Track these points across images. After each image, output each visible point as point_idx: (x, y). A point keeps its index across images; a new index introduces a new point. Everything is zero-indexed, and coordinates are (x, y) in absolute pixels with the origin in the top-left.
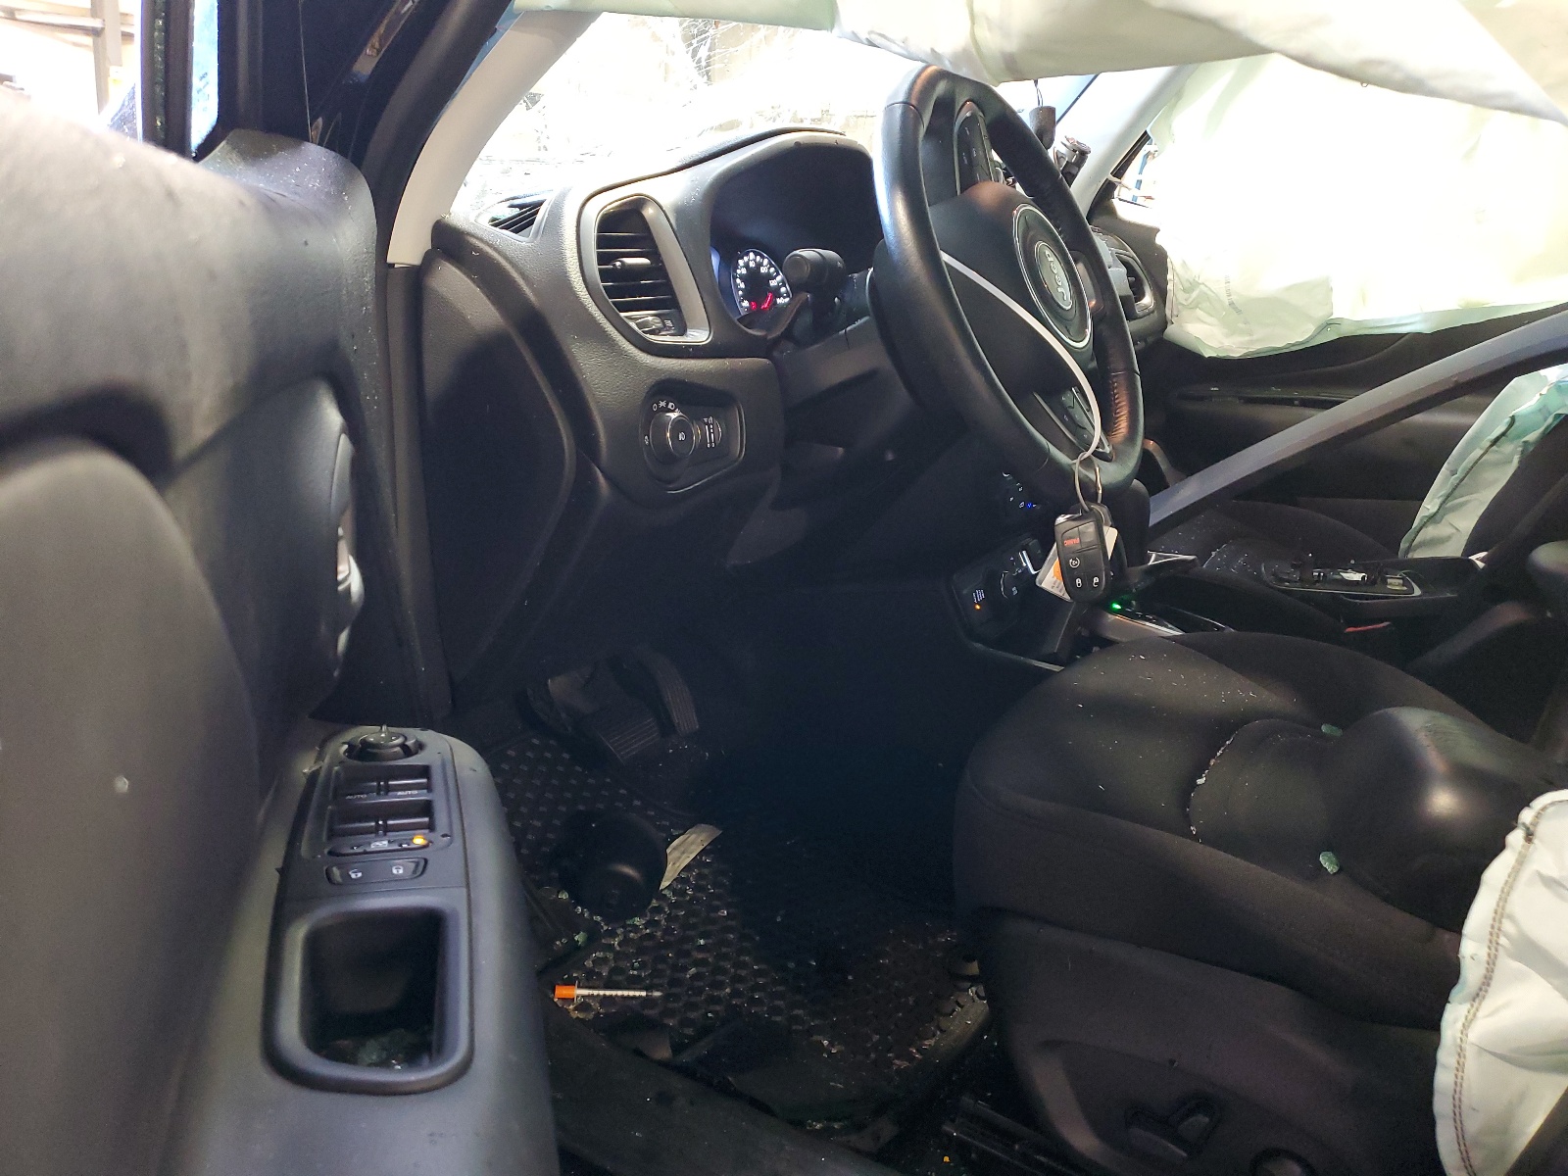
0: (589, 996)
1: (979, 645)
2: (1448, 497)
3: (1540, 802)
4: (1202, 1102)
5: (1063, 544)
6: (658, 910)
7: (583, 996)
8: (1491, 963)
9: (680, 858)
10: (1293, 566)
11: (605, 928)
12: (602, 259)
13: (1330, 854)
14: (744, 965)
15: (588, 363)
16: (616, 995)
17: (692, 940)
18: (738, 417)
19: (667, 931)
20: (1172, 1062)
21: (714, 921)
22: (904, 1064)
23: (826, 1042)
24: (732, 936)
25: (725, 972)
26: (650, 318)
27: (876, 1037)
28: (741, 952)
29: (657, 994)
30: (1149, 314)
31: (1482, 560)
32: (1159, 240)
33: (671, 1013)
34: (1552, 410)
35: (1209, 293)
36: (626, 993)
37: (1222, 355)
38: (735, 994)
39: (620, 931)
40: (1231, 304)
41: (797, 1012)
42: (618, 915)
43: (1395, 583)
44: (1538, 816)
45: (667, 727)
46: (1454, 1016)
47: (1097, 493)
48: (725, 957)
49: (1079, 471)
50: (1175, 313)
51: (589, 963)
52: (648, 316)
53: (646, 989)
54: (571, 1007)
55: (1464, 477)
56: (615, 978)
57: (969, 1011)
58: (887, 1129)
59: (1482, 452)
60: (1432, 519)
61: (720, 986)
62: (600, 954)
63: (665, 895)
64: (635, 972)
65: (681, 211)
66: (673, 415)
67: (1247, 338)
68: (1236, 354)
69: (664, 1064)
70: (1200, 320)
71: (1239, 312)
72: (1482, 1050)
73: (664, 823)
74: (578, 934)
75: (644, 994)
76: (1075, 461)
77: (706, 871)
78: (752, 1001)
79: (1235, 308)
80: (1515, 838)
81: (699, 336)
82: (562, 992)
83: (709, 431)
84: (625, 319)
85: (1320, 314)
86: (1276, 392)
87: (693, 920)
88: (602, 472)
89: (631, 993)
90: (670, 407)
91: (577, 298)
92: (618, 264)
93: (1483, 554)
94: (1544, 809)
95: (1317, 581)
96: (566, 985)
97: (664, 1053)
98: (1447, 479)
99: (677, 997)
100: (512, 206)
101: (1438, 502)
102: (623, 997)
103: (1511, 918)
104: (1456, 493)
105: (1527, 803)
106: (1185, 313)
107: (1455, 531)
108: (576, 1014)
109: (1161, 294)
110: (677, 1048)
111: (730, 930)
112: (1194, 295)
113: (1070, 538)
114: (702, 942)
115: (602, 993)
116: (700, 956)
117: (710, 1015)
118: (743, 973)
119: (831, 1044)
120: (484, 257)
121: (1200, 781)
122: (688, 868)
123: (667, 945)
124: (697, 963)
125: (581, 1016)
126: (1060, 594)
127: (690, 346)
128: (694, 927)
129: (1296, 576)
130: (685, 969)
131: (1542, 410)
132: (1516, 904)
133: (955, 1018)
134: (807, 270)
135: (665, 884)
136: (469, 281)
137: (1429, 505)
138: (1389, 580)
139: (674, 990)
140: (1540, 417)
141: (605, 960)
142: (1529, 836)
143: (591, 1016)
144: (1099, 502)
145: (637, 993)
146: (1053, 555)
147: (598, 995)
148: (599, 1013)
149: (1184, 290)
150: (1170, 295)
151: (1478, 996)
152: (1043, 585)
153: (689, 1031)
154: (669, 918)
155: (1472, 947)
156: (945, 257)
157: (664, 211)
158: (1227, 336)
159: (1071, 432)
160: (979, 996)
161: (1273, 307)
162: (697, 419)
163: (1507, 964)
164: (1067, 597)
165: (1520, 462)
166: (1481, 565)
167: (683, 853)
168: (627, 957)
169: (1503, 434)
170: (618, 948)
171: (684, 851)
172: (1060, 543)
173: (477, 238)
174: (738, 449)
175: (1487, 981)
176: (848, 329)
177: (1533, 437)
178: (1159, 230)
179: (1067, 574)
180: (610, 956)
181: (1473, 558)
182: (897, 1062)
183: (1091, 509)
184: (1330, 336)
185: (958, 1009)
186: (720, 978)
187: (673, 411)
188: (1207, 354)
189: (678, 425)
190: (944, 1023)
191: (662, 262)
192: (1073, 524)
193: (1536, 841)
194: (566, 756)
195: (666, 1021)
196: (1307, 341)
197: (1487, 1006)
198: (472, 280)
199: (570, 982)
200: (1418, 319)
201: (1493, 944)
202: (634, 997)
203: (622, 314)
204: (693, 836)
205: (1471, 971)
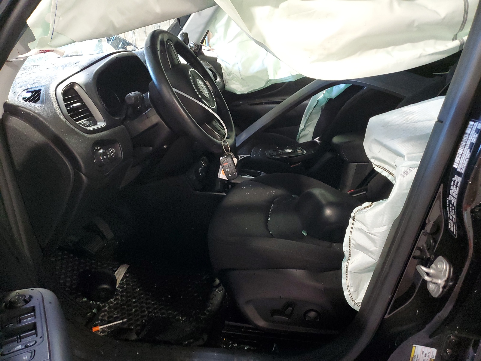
0: (104, 328)
1: (198, 192)
2: (306, 123)
3: (354, 211)
4: (290, 304)
5: (223, 165)
6: (117, 295)
7: (102, 328)
8: (350, 251)
9: (119, 277)
10: (274, 151)
11: (102, 305)
12: (67, 106)
13: (304, 231)
14: (149, 303)
15: (72, 142)
16: (113, 325)
17: (130, 300)
18: (118, 146)
19: (122, 300)
20: (281, 297)
21: (136, 293)
22: (204, 317)
23: (180, 318)
24: (142, 296)
25: (144, 307)
26: (85, 122)
27: (194, 312)
28: (147, 299)
29: (125, 320)
30: (220, 84)
31: (318, 140)
32: (218, 61)
33: (132, 324)
34: (326, 97)
35: (235, 76)
36: (115, 323)
37: (242, 93)
38: (149, 312)
39: (107, 305)
40: (242, 78)
41: (169, 312)
42: (105, 300)
43: (299, 151)
44: (355, 214)
45: (103, 237)
46: (344, 265)
47: (229, 149)
48: (142, 302)
49: (223, 144)
50: (227, 82)
51: (100, 318)
52: (84, 121)
53: (122, 319)
54: (99, 333)
55: (309, 117)
56: (111, 319)
57: (218, 296)
58: (206, 337)
59: (312, 110)
60: (303, 130)
61: (144, 311)
62: (103, 314)
63: (118, 290)
64: (116, 316)
65: (86, 85)
66: (101, 151)
67: (248, 87)
68: (246, 92)
69: (135, 341)
70: (234, 83)
71: (244, 80)
72: (351, 272)
73: (110, 267)
74: (94, 309)
75: (121, 321)
76: (221, 142)
77: (128, 279)
78: (155, 313)
79: (243, 79)
80: (351, 220)
81: (102, 124)
82: (94, 329)
83: (112, 152)
84: (79, 124)
85: (266, 79)
86: (257, 101)
87: (129, 295)
88: (83, 174)
89: (117, 322)
90: (99, 148)
91: (63, 121)
92: (71, 107)
93: (318, 138)
94: (356, 212)
95: (281, 154)
96: (95, 327)
97: (134, 337)
98: (305, 118)
99: (131, 319)
100: (28, 92)
101: (304, 125)
102: (115, 324)
103: (353, 239)
104: (308, 121)
105: (352, 212)
106: (229, 82)
107: (309, 132)
108: (101, 334)
109: (222, 77)
110: (138, 334)
111: (142, 294)
112: (231, 76)
113: (225, 163)
114: (134, 300)
115: (108, 325)
116: (135, 305)
117: (144, 321)
118: (149, 305)
119: (182, 318)
120: (26, 113)
121: (269, 219)
122: (122, 279)
123: (123, 305)
124: (135, 307)
125: (103, 334)
126: (225, 179)
127: (101, 128)
128: (130, 296)
129: (275, 154)
130: (131, 310)
131: (324, 97)
132: (353, 236)
133: (214, 300)
134: (133, 99)
135: (117, 286)
136: (23, 122)
137: (302, 126)
138: (298, 150)
139: (130, 317)
140: (324, 99)
141: (105, 315)
142: (354, 220)
143: (106, 333)
144: (230, 151)
145: (119, 322)
146: (221, 168)
147: (107, 326)
148: (108, 332)
149: (228, 75)
150: (224, 77)
151: (349, 259)
152: (220, 177)
153: (139, 328)
154: (121, 296)
155: (346, 249)
156: (174, 89)
157: (81, 87)
158: (242, 87)
159: (217, 133)
160: (219, 291)
161: (253, 77)
162: (107, 149)
163: (354, 250)
164: (227, 179)
165: (321, 111)
166: (318, 141)
167: (119, 275)
168: (111, 312)
169: (316, 105)
170: (108, 310)
171: (120, 274)
172: (222, 165)
173: (22, 107)
174: (121, 155)
175: (350, 255)
176: (146, 112)
177: (323, 104)
178: (217, 58)
179: (226, 174)
180: (106, 313)
181: (315, 140)
182: (202, 317)
183: (229, 154)
184: (269, 84)
185: (214, 296)
186: (143, 309)
187: (100, 150)
188: (238, 93)
189: (104, 154)
190: (212, 302)
191: (84, 103)
192: (225, 159)
193: (355, 220)
194: (71, 255)
195: (130, 327)
196: (264, 86)
197: (351, 261)
198: (24, 121)
199: (96, 325)
200: (291, 77)
201: (350, 246)
202: (118, 323)
203: (77, 123)
204: (121, 269)
205: (346, 254)
